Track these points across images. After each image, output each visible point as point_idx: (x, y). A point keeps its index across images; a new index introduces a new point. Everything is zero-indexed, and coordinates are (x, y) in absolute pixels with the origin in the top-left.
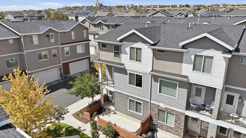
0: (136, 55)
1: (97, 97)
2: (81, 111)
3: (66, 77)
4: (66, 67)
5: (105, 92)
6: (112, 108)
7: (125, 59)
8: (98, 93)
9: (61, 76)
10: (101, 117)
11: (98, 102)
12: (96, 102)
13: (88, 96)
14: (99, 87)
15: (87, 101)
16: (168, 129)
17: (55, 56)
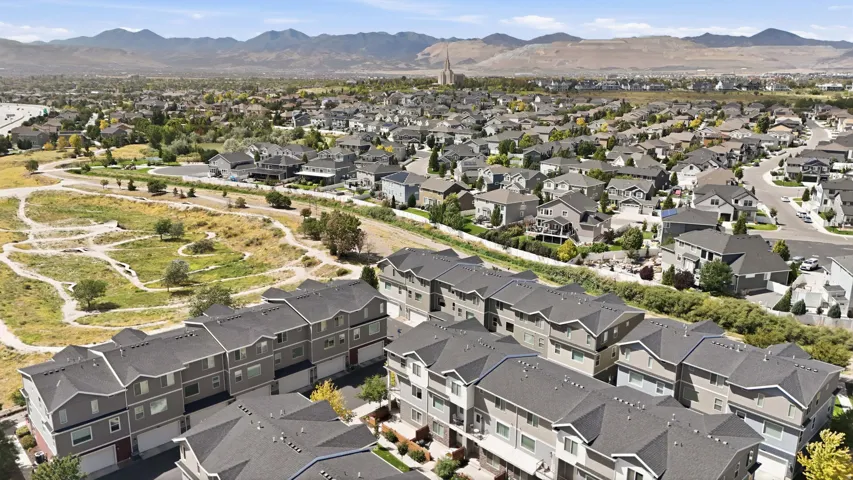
0: (416, 370)
1: (385, 403)
2: (368, 416)
3: (353, 368)
4: (354, 355)
5: (392, 398)
6: (398, 415)
7: (408, 371)
8: (385, 398)
9: (347, 365)
10: (386, 423)
11: (385, 408)
12: (384, 407)
13: (374, 400)
14: (386, 392)
15: (374, 406)
16: (440, 440)
17: (342, 341)
